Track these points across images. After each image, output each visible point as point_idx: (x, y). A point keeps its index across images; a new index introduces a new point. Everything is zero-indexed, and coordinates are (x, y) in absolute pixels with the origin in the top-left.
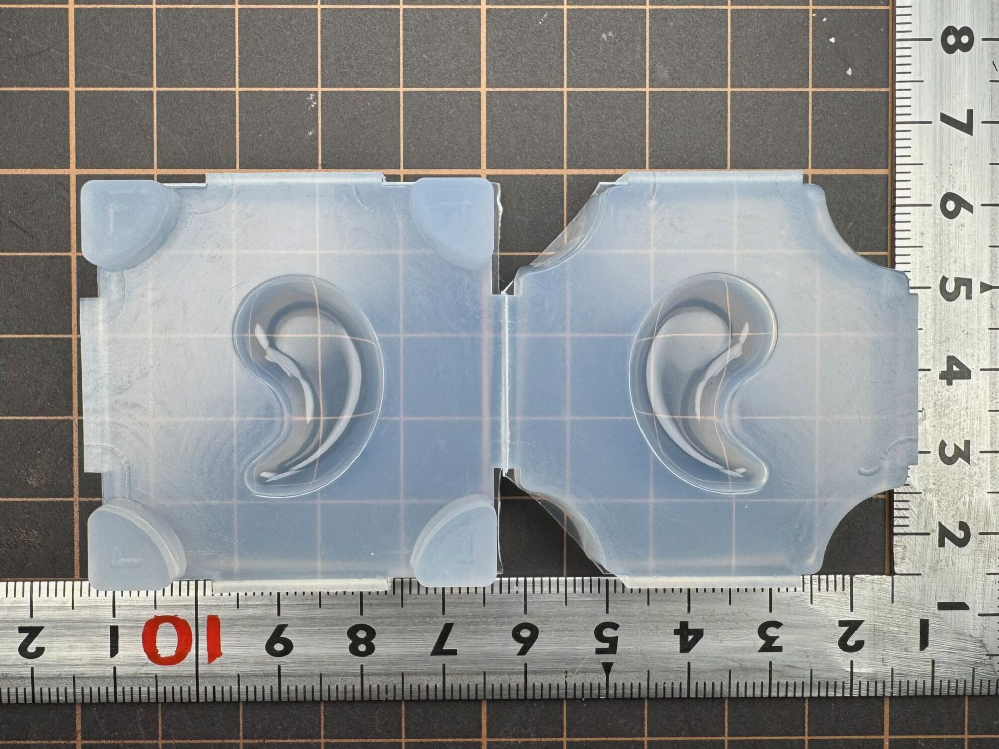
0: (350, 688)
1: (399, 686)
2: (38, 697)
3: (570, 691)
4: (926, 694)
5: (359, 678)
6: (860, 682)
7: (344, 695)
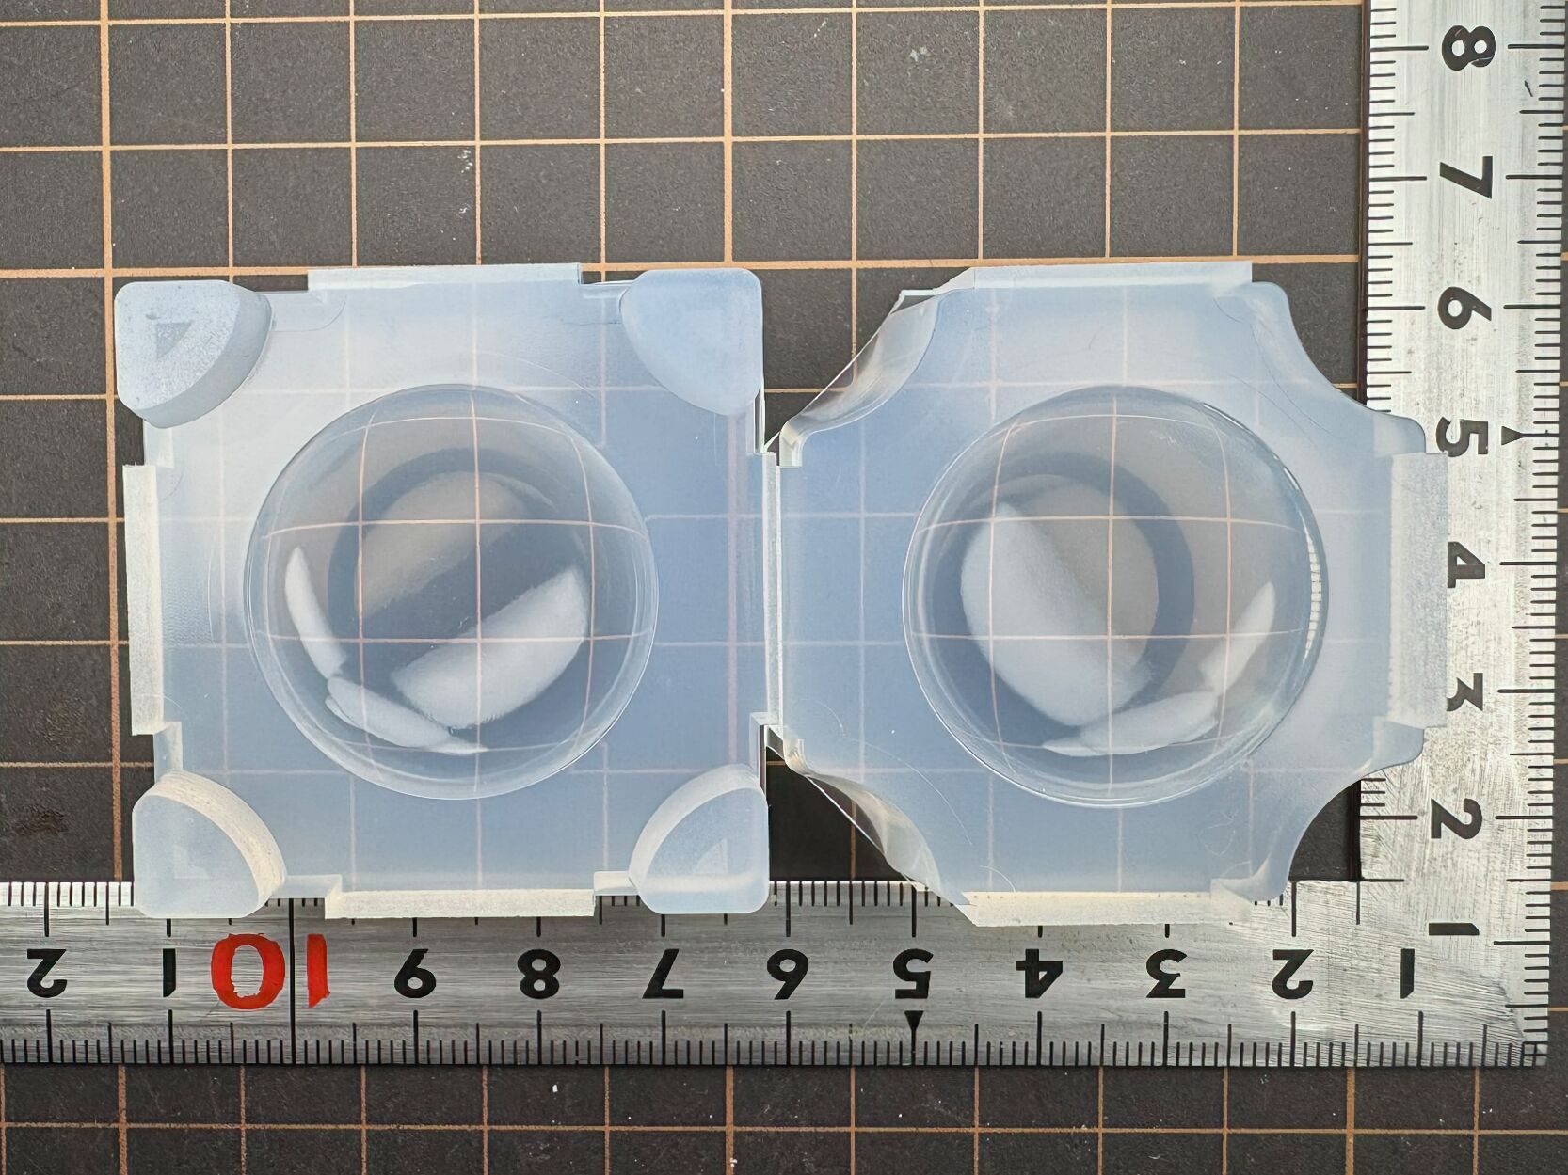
0: (521, 1045)
1: (596, 1043)
2: (57, 1053)
3: (857, 1054)
4: (1410, 1064)
5: (536, 1031)
6: (1306, 1044)
7: (512, 1056)
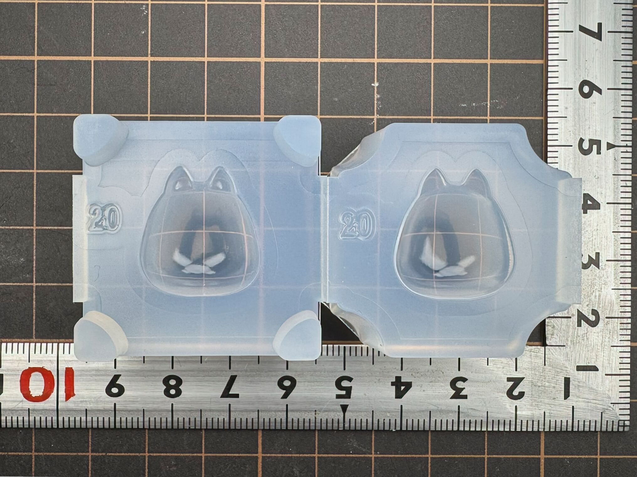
0: (164, 420)
1: (198, 419)
3: (318, 425)
4: (568, 430)
5: (170, 413)
6: (522, 421)
7: (159, 424)
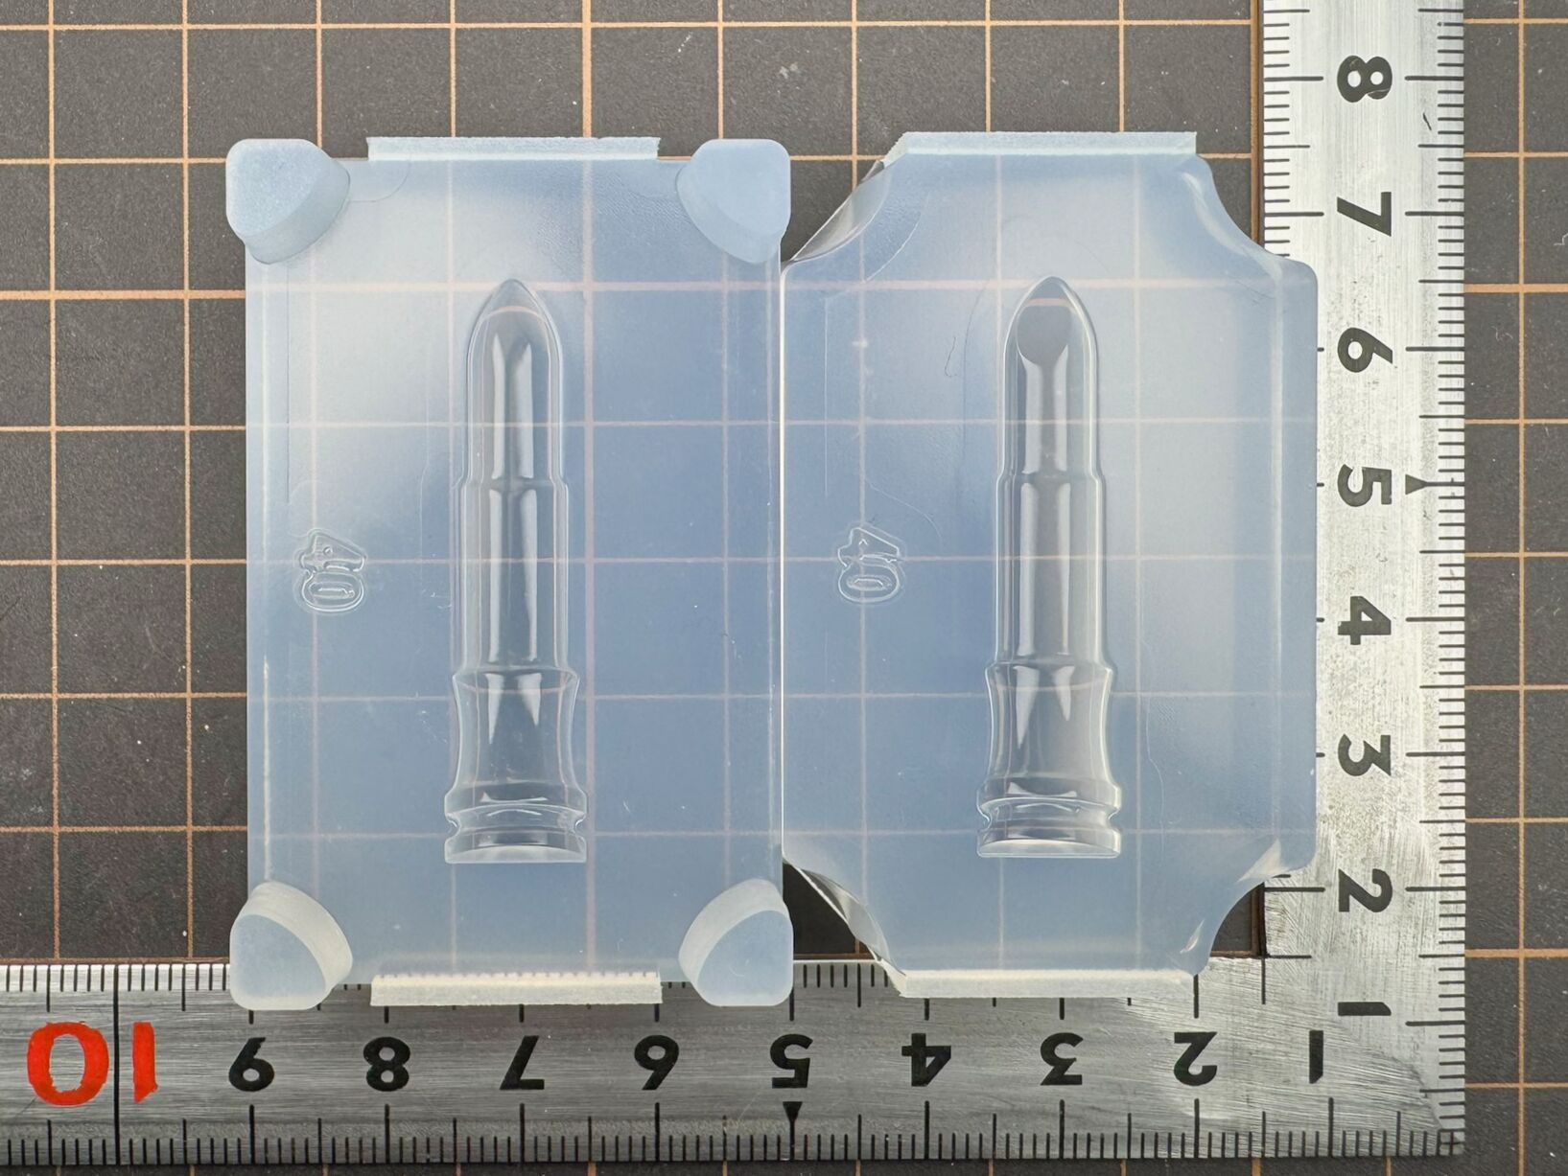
0: (367, 1143)
1: (449, 1139)
3: (731, 1149)
4: (1320, 1153)
5: (383, 1126)
6: (1210, 1134)
7: (357, 1154)
